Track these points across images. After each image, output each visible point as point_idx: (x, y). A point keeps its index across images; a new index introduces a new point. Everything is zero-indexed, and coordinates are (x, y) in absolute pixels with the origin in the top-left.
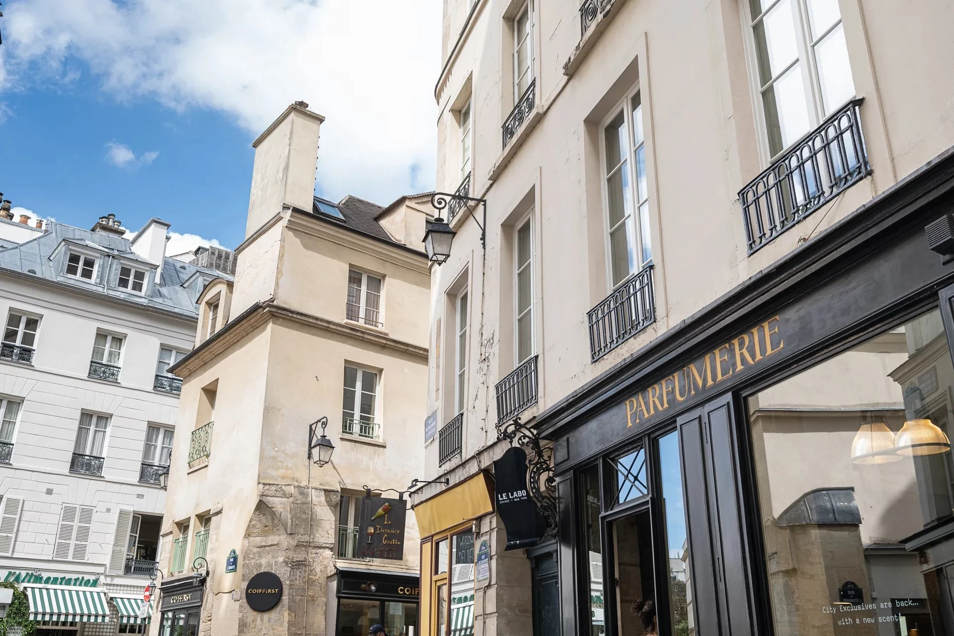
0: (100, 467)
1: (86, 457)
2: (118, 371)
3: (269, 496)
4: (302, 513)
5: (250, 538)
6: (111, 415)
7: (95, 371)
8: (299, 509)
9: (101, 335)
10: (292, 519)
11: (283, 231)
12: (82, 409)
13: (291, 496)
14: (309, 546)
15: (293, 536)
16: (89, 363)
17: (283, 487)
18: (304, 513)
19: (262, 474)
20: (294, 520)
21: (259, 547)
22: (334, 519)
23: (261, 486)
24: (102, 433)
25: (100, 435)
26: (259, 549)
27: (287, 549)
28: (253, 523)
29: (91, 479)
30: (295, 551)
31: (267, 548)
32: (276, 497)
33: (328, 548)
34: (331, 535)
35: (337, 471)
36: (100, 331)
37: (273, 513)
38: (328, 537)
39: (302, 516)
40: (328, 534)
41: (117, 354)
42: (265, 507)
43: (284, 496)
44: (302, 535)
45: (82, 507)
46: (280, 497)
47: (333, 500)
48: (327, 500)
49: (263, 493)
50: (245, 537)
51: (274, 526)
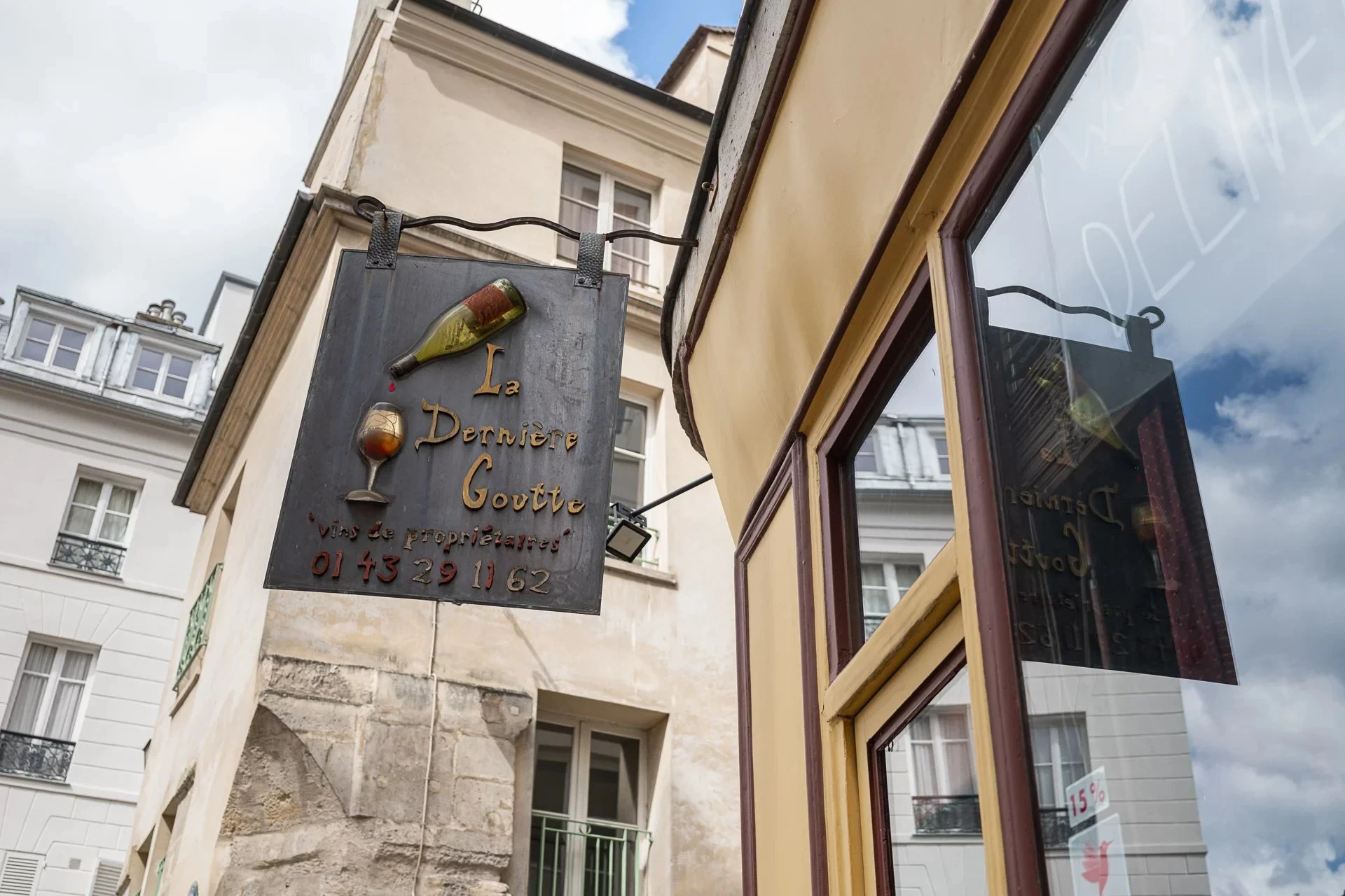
0: (64, 765)
1: (35, 741)
2: (120, 556)
3: (291, 695)
4: (402, 754)
5: (237, 839)
6: (98, 649)
7: (69, 554)
8: (390, 739)
9: (88, 483)
10: (364, 769)
11: (383, 48)
12: (30, 632)
13: (370, 702)
14: (424, 861)
15: (368, 824)
16: (55, 537)
17: (344, 673)
18: (410, 753)
19: (275, 633)
20: (372, 773)
21: (262, 868)
22: (511, 778)
23: (269, 665)
24: (77, 688)
25: (71, 693)
26: (260, 875)
27: (344, 869)
28: (245, 787)
29: (37, 790)
30: (373, 876)
31: (285, 869)
32: (318, 699)
33: (489, 868)
34: (502, 827)
35: (527, 642)
36: (87, 473)
37: (302, 751)
38: (491, 835)
39: (403, 764)
40: (491, 823)
41: (123, 522)
42: (278, 729)
43: (345, 700)
44: (398, 823)
45: (10, 854)
46: (330, 701)
47: (509, 719)
48: (490, 719)
49: (271, 685)
50: (222, 837)
51: (308, 792)
